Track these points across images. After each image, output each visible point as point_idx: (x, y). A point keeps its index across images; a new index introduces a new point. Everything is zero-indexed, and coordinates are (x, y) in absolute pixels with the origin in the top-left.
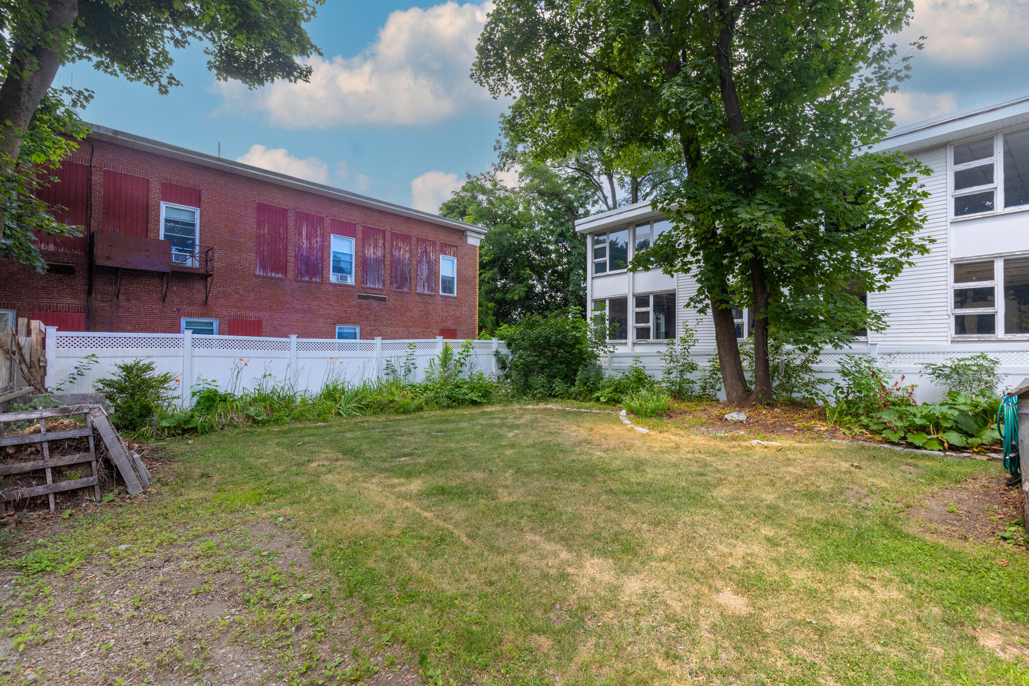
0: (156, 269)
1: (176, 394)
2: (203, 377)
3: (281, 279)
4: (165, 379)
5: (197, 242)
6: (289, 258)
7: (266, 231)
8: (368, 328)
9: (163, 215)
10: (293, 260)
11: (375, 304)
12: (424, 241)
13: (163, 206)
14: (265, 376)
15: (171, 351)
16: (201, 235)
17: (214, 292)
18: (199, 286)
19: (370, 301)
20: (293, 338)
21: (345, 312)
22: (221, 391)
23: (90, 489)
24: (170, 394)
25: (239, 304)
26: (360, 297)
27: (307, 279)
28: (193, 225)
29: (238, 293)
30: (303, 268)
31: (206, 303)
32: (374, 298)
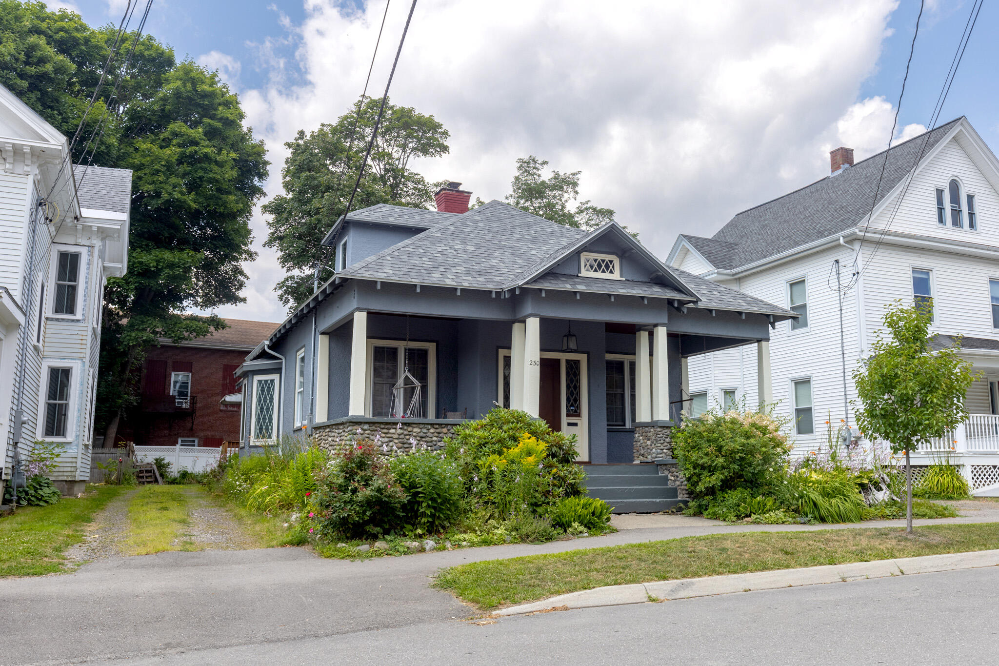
1: (172, 470)
2: (183, 465)
3: (236, 411)
4: (169, 464)
7: (228, 381)
9: (173, 379)
13: (173, 374)
15: (171, 454)
16: (191, 388)
17: (196, 422)
18: (188, 419)
22: (189, 471)
23: (152, 481)
24: (170, 470)
25: (210, 429)
28: (188, 383)
29: (210, 422)
31: (191, 429)
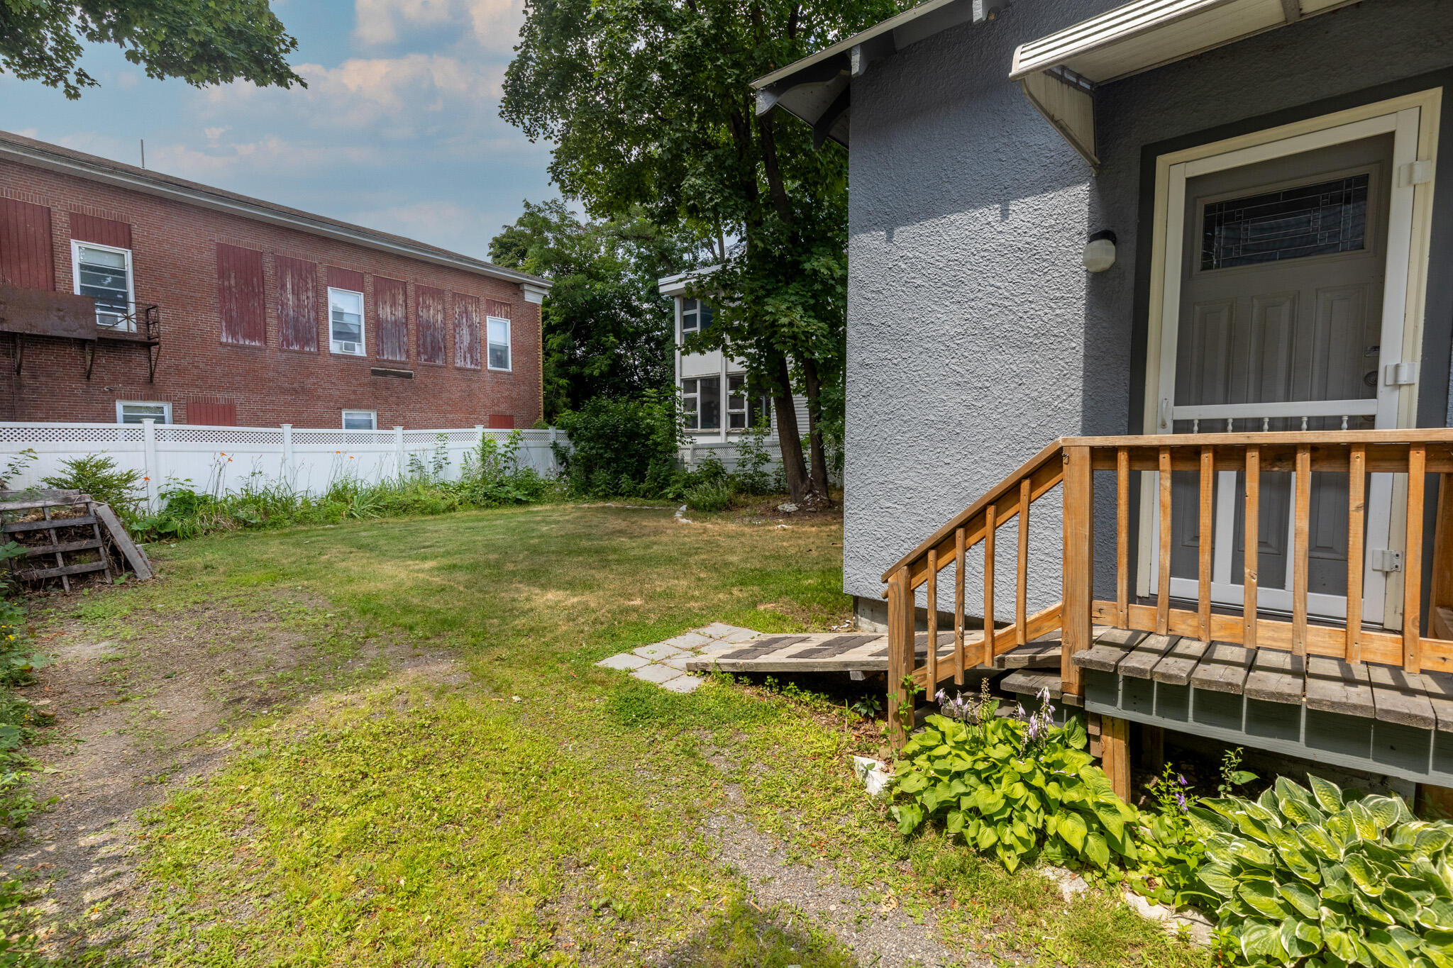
0: (75, 335)
1: (143, 494)
2: (174, 476)
3: (259, 349)
4: (130, 477)
5: (131, 298)
6: (268, 320)
7: (233, 282)
8: (388, 414)
9: (76, 259)
10: (275, 322)
11: (396, 381)
12: (463, 297)
13: (75, 246)
14: (254, 474)
15: (128, 444)
16: (136, 287)
17: (161, 366)
18: (139, 357)
19: (389, 377)
20: (287, 429)
21: (354, 392)
22: (198, 492)
23: (101, 572)
25: (200, 383)
26: (375, 373)
27: (296, 348)
29: (197, 367)
30: (291, 333)
31: (149, 382)
32: (394, 373)
